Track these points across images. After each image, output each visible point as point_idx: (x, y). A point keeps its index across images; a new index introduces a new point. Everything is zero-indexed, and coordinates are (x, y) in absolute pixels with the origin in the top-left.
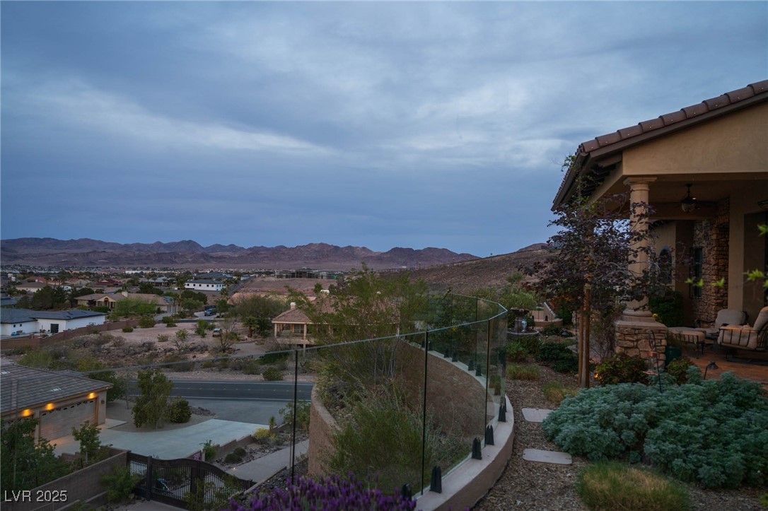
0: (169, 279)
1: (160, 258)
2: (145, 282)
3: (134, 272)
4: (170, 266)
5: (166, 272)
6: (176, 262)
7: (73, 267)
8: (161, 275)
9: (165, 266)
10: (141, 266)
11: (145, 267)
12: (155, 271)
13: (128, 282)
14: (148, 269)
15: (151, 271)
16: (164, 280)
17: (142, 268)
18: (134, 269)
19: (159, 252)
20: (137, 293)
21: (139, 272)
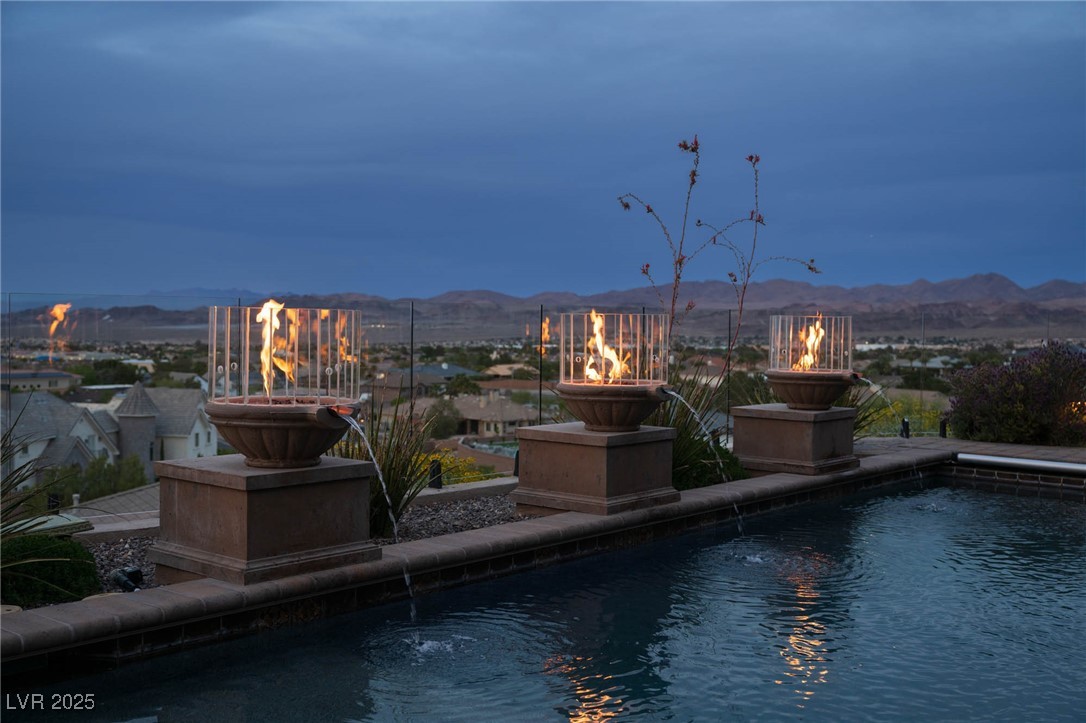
0: (955, 361)
1: (924, 317)
2: (906, 367)
3: (874, 347)
4: (949, 334)
5: (939, 347)
6: (960, 325)
7: (756, 338)
8: (931, 354)
9: (937, 334)
10: (887, 334)
11: (895, 335)
12: (916, 345)
13: (869, 368)
14: (900, 340)
15: (908, 346)
16: (945, 363)
17: (888, 339)
18: (873, 341)
19: (924, 302)
20: (898, 387)
21: (884, 346)
